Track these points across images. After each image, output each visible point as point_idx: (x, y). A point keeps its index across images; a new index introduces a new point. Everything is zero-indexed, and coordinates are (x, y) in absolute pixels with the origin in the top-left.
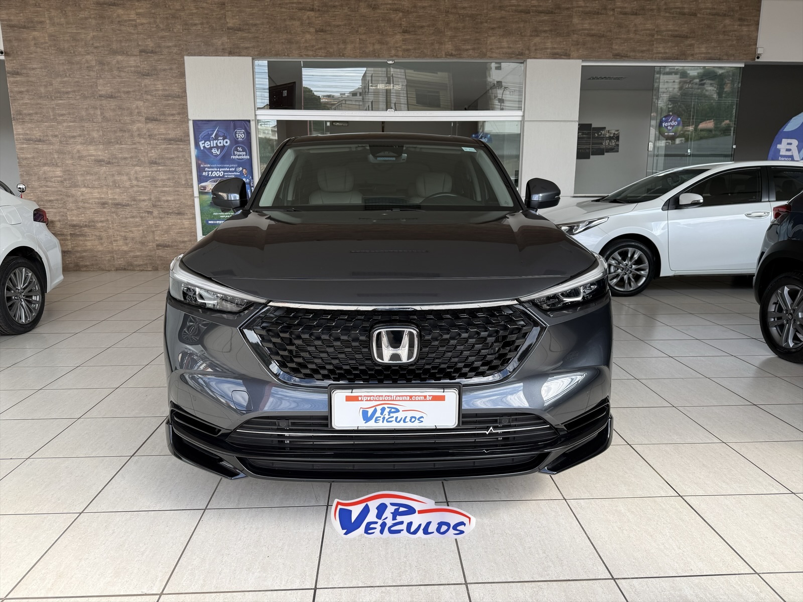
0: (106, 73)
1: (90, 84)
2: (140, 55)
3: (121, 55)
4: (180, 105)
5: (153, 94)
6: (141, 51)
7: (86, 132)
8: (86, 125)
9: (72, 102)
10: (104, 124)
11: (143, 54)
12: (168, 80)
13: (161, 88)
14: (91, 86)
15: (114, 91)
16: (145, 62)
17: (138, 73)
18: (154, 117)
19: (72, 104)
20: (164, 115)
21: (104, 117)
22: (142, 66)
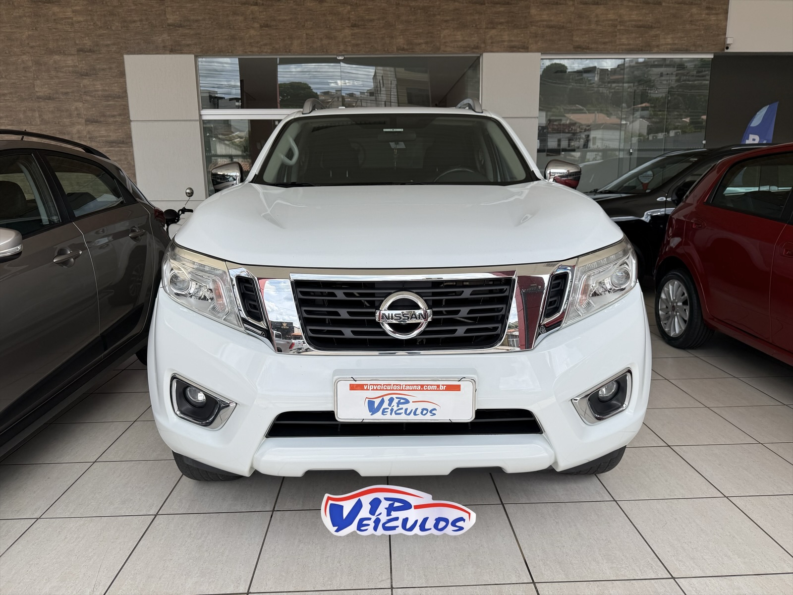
0: (43, 74)
2: (78, 55)
3: (58, 55)
4: (121, 105)
5: (93, 94)
6: (79, 50)
8: (24, 127)
9: (9, 104)
10: (43, 127)
11: (81, 53)
12: (108, 80)
13: (100, 89)
14: (28, 87)
15: (51, 92)
16: (84, 62)
17: (76, 73)
18: (94, 119)
19: (9, 107)
20: (104, 116)
21: (42, 119)
22: (80, 66)
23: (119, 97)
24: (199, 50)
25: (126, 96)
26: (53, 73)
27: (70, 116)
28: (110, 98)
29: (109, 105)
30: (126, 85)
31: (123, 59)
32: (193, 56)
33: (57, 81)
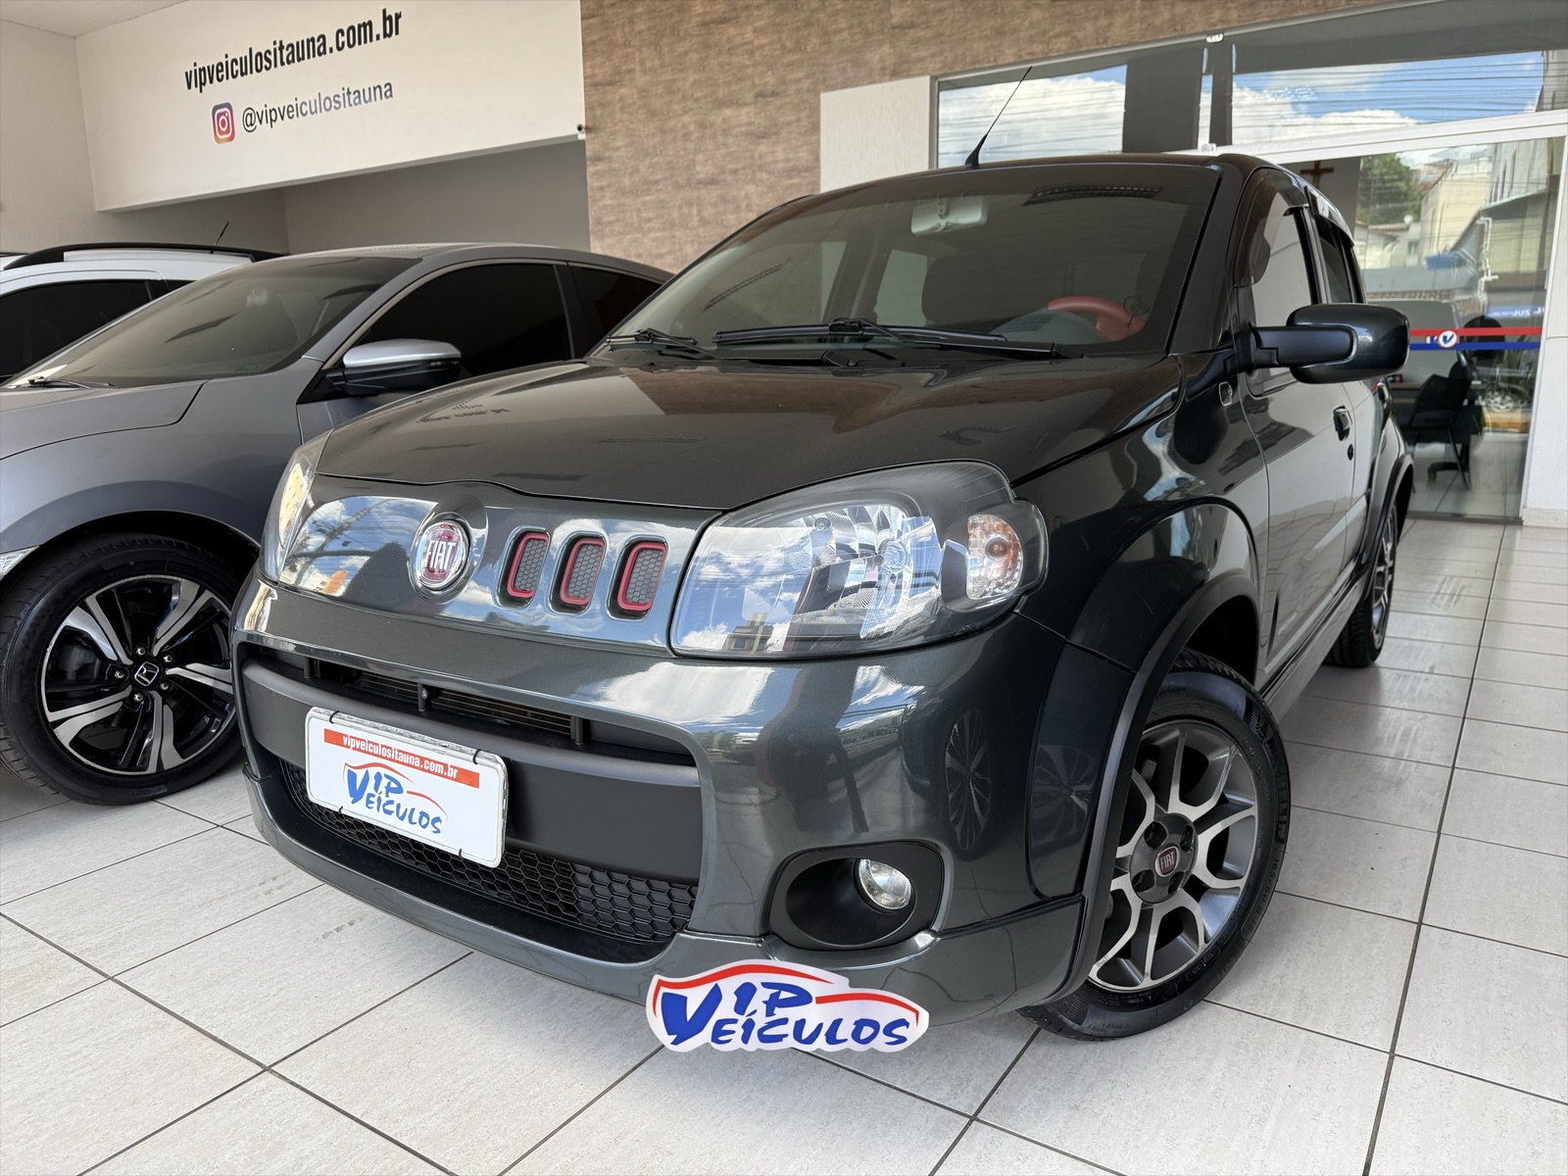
0: (708, 142)
1: (685, 164)
2: (755, 103)
3: (730, 107)
5: (771, 169)
6: (758, 96)
7: (677, 247)
8: (678, 233)
9: (662, 197)
10: (701, 230)
11: (760, 99)
12: (794, 142)
13: (781, 158)
14: (688, 166)
15: (716, 171)
16: (763, 114)
17: (750, 135)
19: (661, 200)
21: (701, 218)
22: (757, 122)
23: (807, 169)
24: (938, 67)
25: (819, 167)
26: (720, 139)
27: (737, 209)
28: (794, 173)
29: (792, 184)
30: (819, 146)
31: (819, 101)
32: (928, 78)
33: (724, 151)
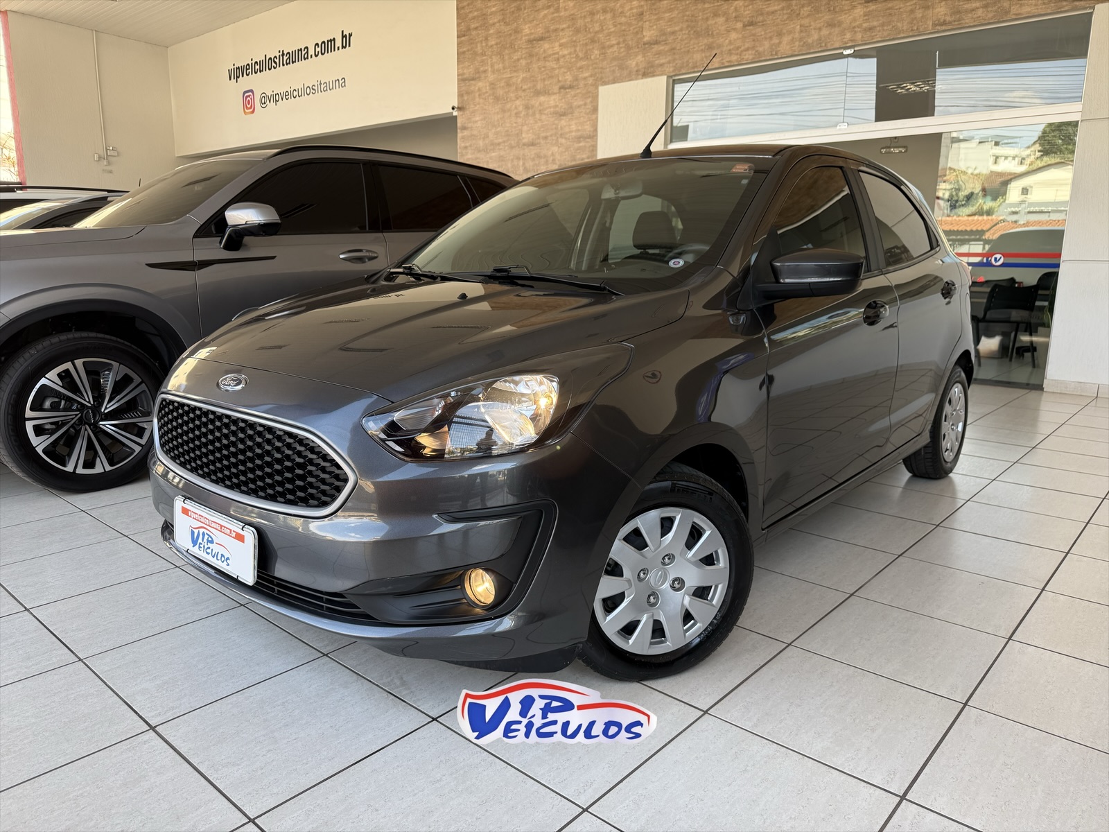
0: (530, 118)
1: (516, 132)
2: (559, 93)
3: (544, 96)
4: (590, 147)
5: (567, 136)
6: (561, 88)
9: (502, 153)
11: (562, 90)
12: (582, 118)
13: (574, 129)
14: (518, 134)
15: (534, 137)
16: (563, 100)
17: (556, 114)
18: (565, 164)
19: (502, 156)
20: (575, 160)
22: (560, 105)
23: (590, 137)
24: (671, 69)
25: (596, 135)
26: (538, 116)
28: (582, 139)
30: (597, 122)
31: (598, 91)
32: (665, 77)
